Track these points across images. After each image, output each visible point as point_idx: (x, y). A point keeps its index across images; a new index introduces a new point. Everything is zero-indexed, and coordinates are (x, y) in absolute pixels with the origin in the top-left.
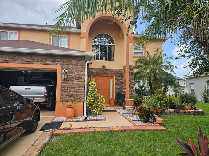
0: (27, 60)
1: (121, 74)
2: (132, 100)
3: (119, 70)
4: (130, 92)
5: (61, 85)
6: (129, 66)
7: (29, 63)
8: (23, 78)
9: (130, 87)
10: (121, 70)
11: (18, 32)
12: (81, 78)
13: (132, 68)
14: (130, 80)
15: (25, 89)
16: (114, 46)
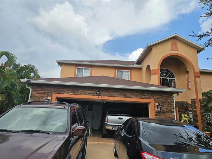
0: (128, 95)
1: (184, 106)
2: (209, 133)
3: (182, 102)
4: (203, 124)
5: (155, 116)
6: (199, 99)
7: (129, 97)
8: (88, 106)
9: (202, 120)
10: (184, 102)
11: (90, 68)
12: (171, 111)
13: (202, 101)
14: (202, 113)
15: (119, 118)
16: (175, 79)
